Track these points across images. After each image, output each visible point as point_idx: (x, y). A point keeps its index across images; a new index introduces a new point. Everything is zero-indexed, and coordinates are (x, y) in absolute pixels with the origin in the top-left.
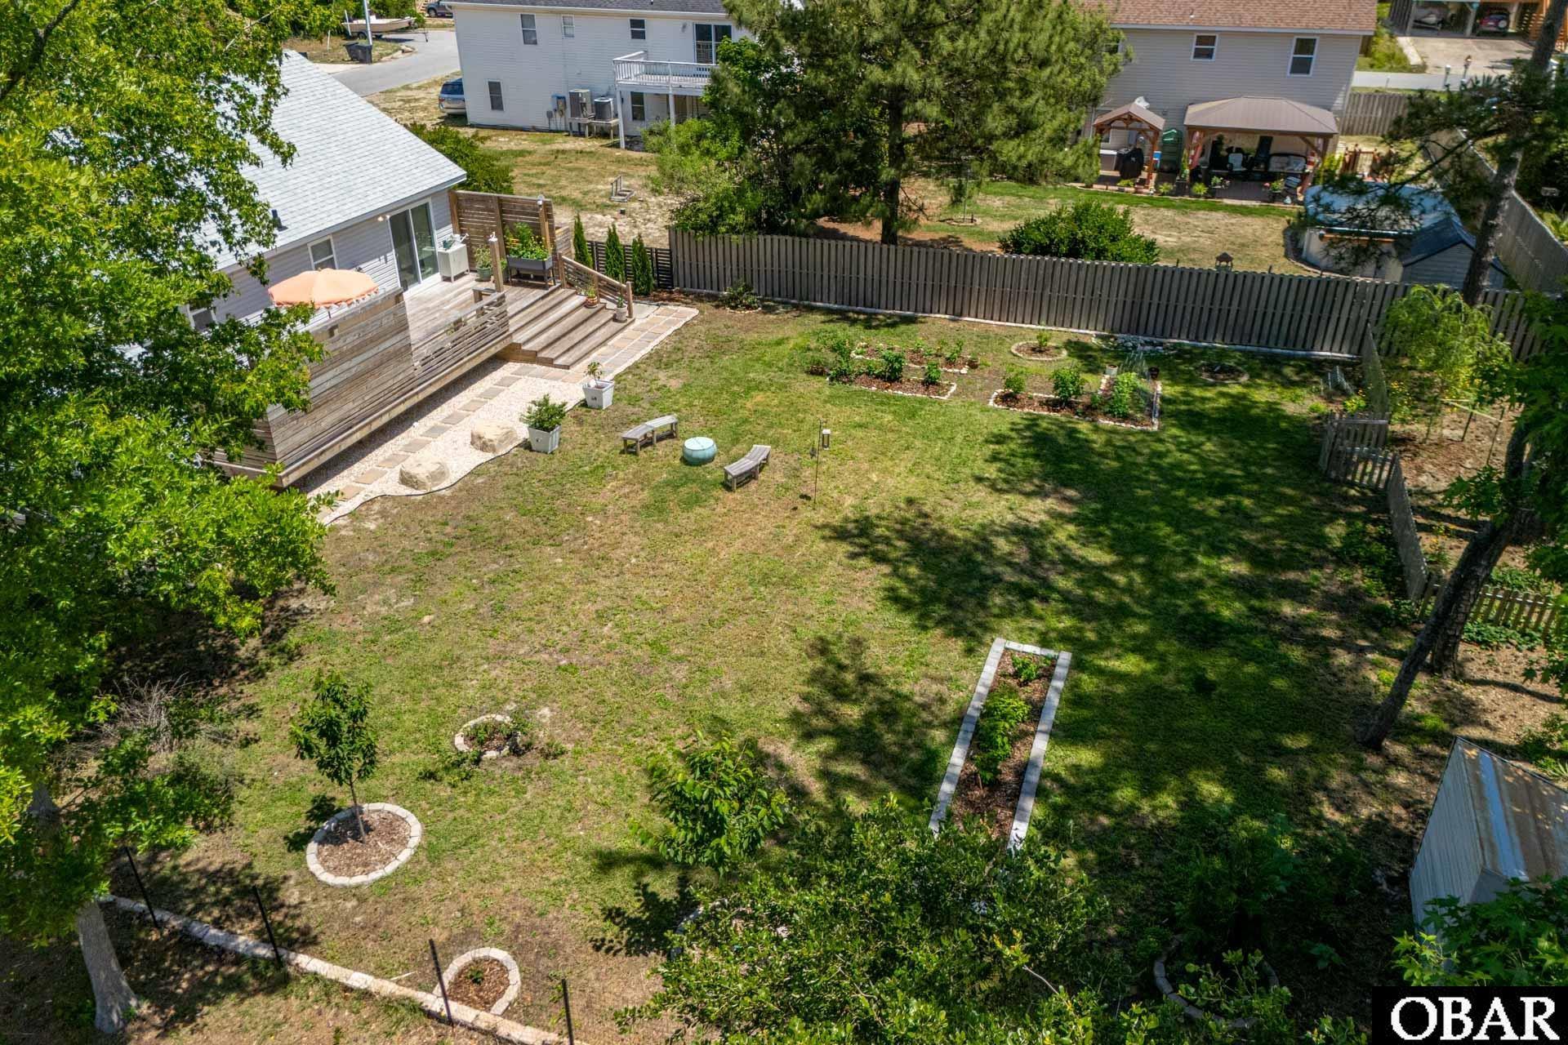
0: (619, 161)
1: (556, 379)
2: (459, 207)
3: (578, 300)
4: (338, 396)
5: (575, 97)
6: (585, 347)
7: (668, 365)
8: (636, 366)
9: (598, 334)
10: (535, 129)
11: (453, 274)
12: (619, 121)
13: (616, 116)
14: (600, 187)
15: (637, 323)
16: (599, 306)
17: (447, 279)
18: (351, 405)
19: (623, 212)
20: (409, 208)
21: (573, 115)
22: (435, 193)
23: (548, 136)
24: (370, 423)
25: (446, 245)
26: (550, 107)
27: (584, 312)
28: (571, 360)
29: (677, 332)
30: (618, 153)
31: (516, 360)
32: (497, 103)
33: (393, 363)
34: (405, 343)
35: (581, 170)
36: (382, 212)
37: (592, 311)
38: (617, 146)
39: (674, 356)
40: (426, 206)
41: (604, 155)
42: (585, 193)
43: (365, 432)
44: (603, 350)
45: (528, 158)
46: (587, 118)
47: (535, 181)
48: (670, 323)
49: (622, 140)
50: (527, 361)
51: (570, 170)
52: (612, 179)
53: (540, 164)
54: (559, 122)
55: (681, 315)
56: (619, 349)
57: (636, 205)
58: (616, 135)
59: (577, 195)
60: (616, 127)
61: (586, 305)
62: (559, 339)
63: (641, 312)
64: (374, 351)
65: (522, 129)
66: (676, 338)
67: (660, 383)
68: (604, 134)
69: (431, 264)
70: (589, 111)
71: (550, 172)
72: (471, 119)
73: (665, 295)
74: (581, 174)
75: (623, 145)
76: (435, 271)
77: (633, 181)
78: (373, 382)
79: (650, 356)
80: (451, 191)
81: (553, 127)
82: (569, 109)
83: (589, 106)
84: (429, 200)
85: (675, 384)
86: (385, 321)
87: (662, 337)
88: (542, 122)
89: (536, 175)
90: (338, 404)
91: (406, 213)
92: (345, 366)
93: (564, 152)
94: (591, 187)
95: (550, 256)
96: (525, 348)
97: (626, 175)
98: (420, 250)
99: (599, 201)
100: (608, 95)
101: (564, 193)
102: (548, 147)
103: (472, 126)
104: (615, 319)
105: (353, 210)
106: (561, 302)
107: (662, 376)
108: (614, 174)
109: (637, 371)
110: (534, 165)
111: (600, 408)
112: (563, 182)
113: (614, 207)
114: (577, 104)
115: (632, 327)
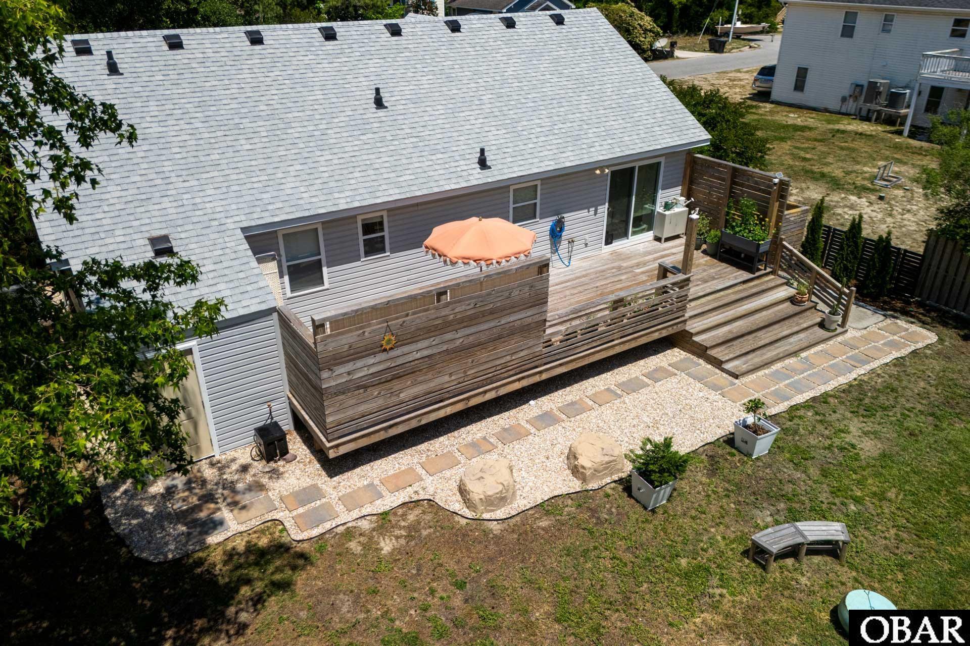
0: (897, 147)
1: (715, 388)
2: (693, 171)
3: (784, 292)
4: (431, 367)
5: (873, 86)
6: (770, 353)
7: (869, 412)
8: (824, 399)
9: (792, 340)
10: (826, 110)
11: (666, 235)
12: (910, 112)
13: (908, 107)
14: (866, 169)
15: (848, 335)
16: (807, 304)
17: (658, 239)
18: (447, 378)
19: (881, 198)
20: (637, 165)
21: (865, 101)
22: (671, 154)
23: (834, 117)
24: (468, 399)
25: (667, 206)
26: (846, 92)
27: (787, 308)
28: (744, 368)
29: (899, 362)
30: (898, 139)
31: (683, 348)
32: (799, 86)
33: (517, 338)
34: (537, 318)
35: (853, 150)
36: (601, 165)
37: (797, 309)
38: (900, 133)
39: (882, 399)
40: (659, 164)
41: (883, 140)
42: (848, 173)
43: (460, 407)
44: (791, 361)
45: (807, 134)
46: (880, 105)
47: (802, 154)
48: (893, 345)
49: (907, 129)
50: (693, 353)
51: (842, 149)
52: (882, 163)
53: (816, 140)
54: (851, 106)
55: (911, 338)
56: (812, 366)
57: (900, 193)
58: (902, 124)
59: (838, 173)
60: (905, 117)
61: (792, 300)
62: (742, 336)
63: (860, 319)
64: (492, 324)
65: (814, 109)
66: (894, 371)
67: (848, 438)
68: (890, 121)
69: (646, 221)
70: (883, 100)
71: (821, 148)
72: (774, 96)
73: (899, 305)
74: (853, 156)
75: (906, 133)
76: (649, 229)
77: (903, 169)
78: (483, 356)
79: (847, 390)
80: (690, 153)
81: (844, 110)
82: (863, 98)
83: (884, 96)
84: (662, 160)
85: (869, 448)
86: (516, 293)
87: (875, 364)
88: (834, 105)
89: (804, 150)
90: (429, 376)
91: (633, 169)
92: (449, 336)
93: (843, 132)
94: (858, 167)
95: (769, 238)
96: (696, 339)
97: (899, 161)
98: (638, 207)
99: (859, 182)
100: (905, 87)
101: (826, 170)
102: (831, 126)
103: (772, 102)
104: (822, 325)
105: (570, 159)
106: (764, 291)
107: (855, 426)
108: (886, 158)
109: (822, 408)
110: (808, 139)
111: (749, 455)
112: (830, 159)
113: (873, 191)
114: (873, 90)
115: (840, 339)
